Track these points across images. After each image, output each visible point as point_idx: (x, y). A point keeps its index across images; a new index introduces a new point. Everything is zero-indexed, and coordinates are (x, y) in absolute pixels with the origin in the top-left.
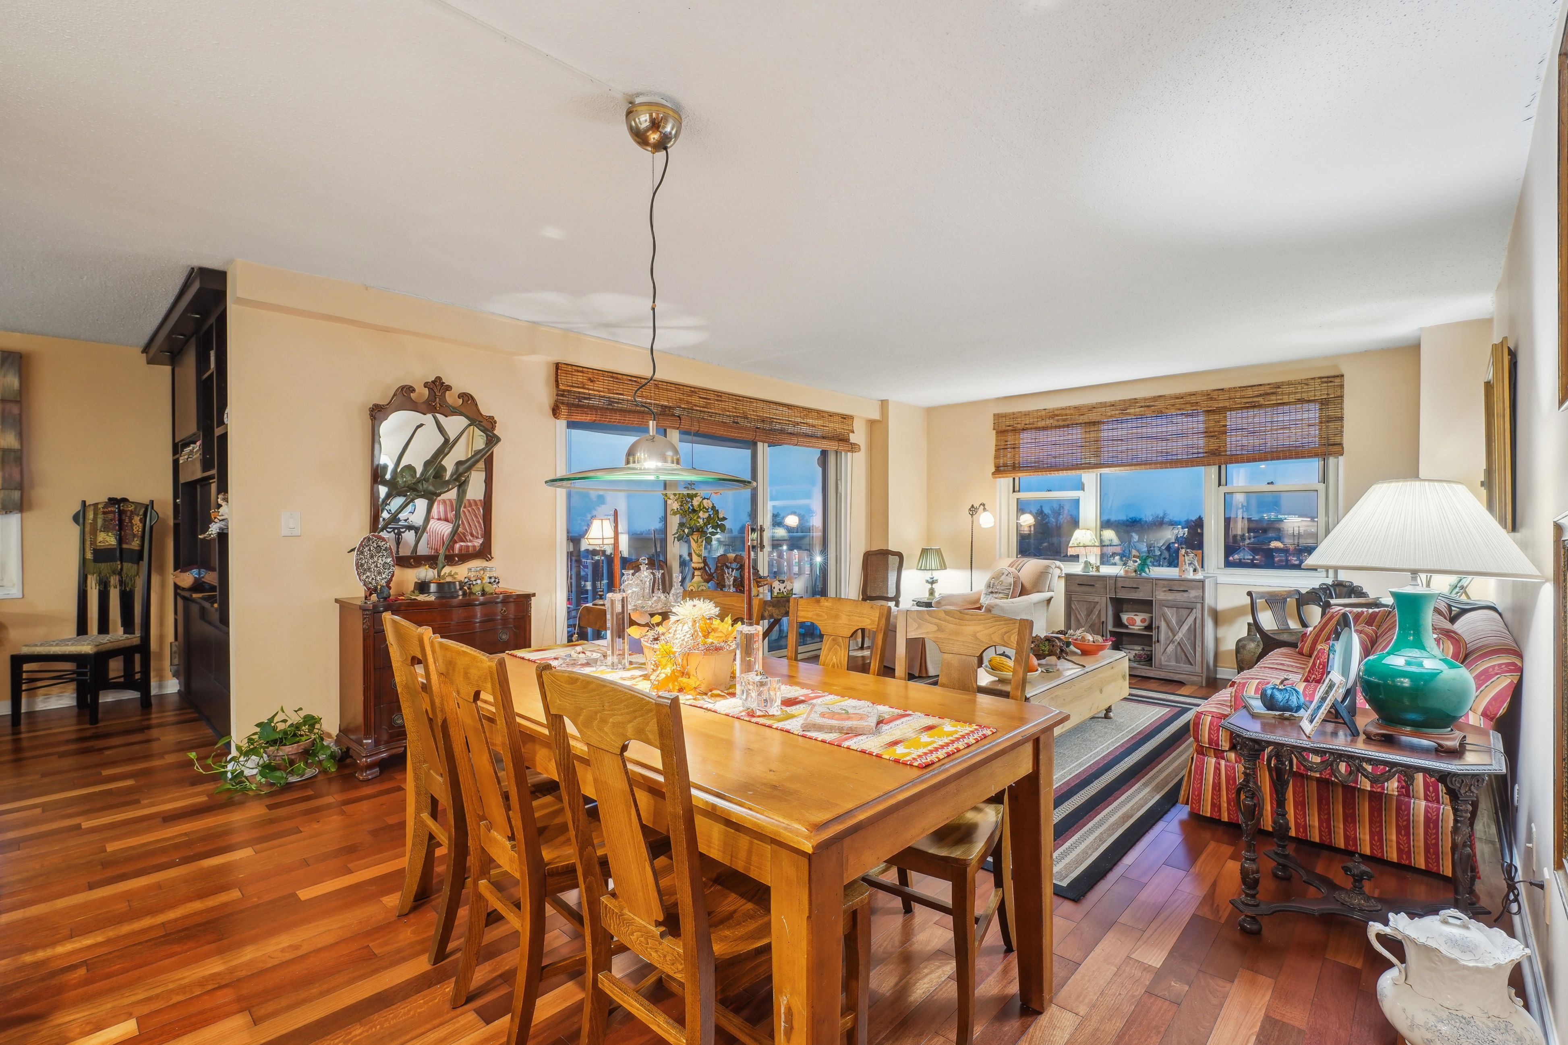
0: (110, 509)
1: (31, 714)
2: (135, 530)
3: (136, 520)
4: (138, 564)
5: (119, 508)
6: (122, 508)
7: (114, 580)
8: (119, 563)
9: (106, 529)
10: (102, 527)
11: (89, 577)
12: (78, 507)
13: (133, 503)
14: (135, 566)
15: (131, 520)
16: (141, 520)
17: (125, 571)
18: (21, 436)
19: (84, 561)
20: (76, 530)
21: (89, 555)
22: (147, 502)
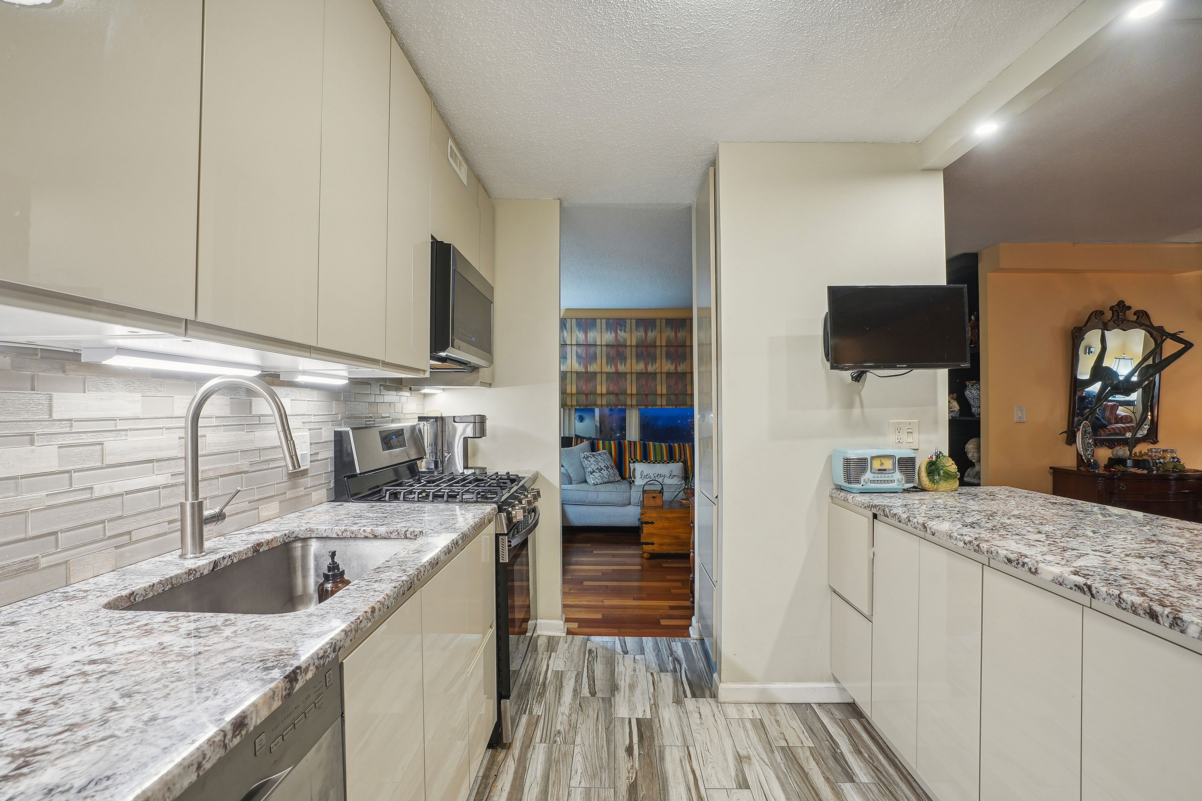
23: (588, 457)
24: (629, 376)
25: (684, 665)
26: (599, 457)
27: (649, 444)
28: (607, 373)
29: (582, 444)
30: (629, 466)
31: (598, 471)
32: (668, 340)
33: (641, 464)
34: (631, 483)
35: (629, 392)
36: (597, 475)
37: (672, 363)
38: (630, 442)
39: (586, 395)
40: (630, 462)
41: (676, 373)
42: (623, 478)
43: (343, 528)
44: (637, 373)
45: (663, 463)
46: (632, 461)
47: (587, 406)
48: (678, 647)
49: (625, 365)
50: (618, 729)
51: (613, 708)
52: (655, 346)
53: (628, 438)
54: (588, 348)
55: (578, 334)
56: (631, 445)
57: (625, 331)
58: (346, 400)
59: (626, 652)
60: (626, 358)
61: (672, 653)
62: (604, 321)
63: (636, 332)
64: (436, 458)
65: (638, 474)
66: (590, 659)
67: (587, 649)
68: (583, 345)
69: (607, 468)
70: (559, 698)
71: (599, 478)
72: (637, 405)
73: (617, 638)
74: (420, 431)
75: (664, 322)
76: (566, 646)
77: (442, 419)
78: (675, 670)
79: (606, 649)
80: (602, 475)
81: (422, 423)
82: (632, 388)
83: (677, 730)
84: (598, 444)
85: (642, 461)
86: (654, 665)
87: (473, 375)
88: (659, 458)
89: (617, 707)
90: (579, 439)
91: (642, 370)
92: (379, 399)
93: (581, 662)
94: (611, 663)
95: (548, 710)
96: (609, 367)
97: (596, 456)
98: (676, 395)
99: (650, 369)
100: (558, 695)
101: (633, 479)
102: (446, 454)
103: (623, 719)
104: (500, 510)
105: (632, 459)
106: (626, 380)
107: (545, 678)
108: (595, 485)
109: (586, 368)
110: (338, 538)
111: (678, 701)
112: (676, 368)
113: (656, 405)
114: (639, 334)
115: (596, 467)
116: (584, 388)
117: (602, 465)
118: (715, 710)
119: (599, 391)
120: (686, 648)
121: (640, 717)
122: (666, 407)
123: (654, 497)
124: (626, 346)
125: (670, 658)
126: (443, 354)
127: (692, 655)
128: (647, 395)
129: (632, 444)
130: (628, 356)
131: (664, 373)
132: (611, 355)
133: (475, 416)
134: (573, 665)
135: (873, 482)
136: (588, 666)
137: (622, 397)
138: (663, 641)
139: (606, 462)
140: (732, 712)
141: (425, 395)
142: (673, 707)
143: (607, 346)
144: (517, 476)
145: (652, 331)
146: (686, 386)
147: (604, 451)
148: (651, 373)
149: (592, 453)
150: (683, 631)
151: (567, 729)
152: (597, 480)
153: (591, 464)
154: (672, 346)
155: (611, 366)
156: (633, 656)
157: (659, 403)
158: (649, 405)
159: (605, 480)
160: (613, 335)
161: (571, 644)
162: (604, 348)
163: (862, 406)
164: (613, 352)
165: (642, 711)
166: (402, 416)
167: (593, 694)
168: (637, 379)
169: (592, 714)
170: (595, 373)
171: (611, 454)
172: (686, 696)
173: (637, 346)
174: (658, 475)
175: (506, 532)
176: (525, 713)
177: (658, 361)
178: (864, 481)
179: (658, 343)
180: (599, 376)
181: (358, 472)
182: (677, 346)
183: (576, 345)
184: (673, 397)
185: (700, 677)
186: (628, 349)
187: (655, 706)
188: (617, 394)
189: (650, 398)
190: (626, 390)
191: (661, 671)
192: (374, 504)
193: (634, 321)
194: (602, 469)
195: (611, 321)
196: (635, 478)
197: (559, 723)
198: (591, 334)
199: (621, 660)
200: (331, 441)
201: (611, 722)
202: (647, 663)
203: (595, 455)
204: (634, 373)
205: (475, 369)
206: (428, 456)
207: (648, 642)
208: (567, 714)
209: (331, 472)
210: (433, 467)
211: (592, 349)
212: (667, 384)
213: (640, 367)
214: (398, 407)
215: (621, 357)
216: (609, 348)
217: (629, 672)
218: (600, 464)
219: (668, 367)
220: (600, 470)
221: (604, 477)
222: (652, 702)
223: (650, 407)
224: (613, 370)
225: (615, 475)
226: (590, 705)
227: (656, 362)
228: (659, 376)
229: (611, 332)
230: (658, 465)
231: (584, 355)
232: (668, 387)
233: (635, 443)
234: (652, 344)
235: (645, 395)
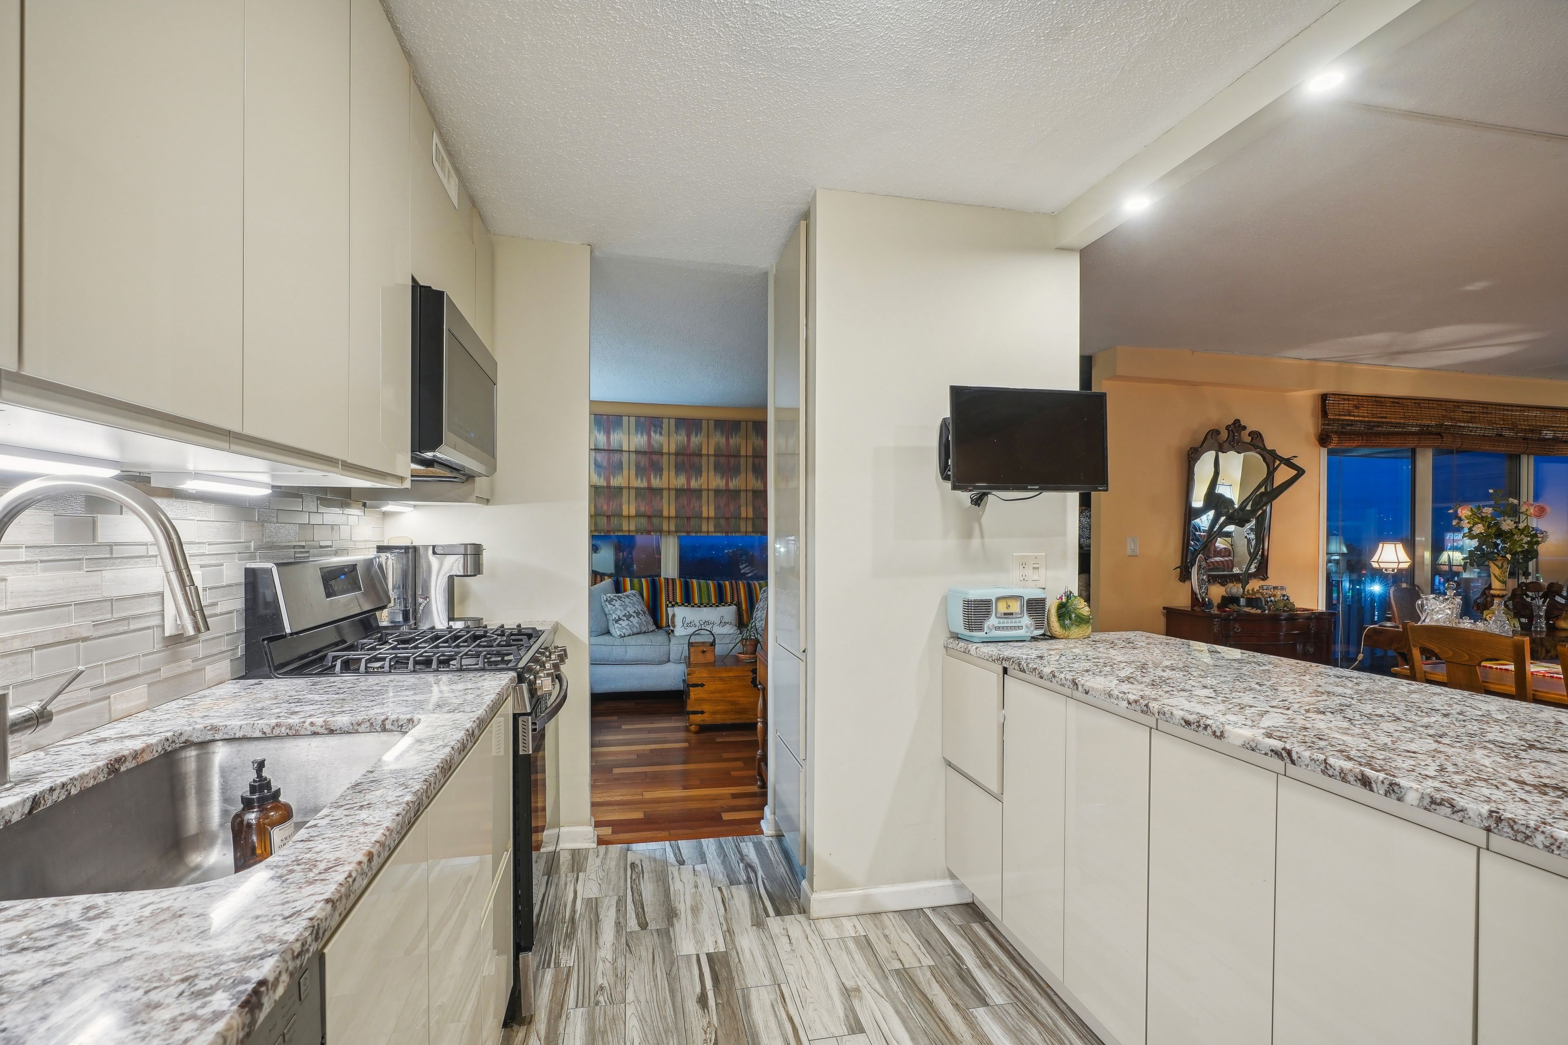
23: (612, 600)
24: (665, 493)
25: (760, 873)
26: (627, 600)
27: (692, 582)
28: (637, 489)
29: (603, 582)
30: (667, 611)
31: (625, 618)
32: (717, 447)
33: (683, 608)
34: (669, 634)
35: (665, 513)
36: (624, 623)
37: (722, 478)
38: (667, 580)
39: (608, 517)
40: (667, 606)
41: (728, 490)
42: (658, 626)
43: (274, 721)
44: (677, 490)
45: (711, 606)
46: (670, 605)
47: (609, 531)
48: (748, 848)
49: (661, 478)
50: (684, 972)
51: (673, 943)
52: (700, 455)
53: (663, 575)
54: (611, 454)
55: (598, 435)
56: (668, 583)
57: (661, 434)
58: (262, 522)
59: (681, 862)
60: (661, 470)
61: (742, 858)
62: (633, 420)
63: (675, 435)
64: (406, 607)
65: (678, 621)
66: (634, 877)
67: (629, 864)
68: (604, 450)
69: (638, 614)
70: (597, 938)
71: (627, 627)
72: (676, 532)
73: (667, 843)
74: (380, 566)
75: (712, 423)
76: (598, 861)
77: (415, 549)
78: (749, 881)
79: (655, 860)
80: (631, 623)
81: (383, 556)
82: (669, 508)
83: (762, 964)
84: (624, 582)
85: (683, 604)
86: (721, 876)
87: (466, 487)
88: (705, 601)
89: (678, 940)
90: (599, 576)
91: (683, 485)
92: (316, 519)
93: (622, 882)
94: (663, 879)
95: (581, 957)
96: (639, 480)
97: (623, 599)
98: (727, 519)
99: (694, 484)
100: (594, 933)
101: (671, 628)
102: (420, 600)
103: (688, 957)
104: (521, 679)
105: (670, 602)
106: (662, 498)
107: (574, 911)
108: (622, 637)
109: (608, 481)
110: (265, 737)
111: (758, 923)
112: (727, 483)
113: (701, 532)
114: (679, 438)
115: (623, 613)
116: (605, 507)
117: (631, 610)
118: (808, 929)
119: (625, 513)
120: (759, 847)
121: (712, 950)
122: (714, 534)
123: (703, 652)
124: (662, 454)
125: (741, 865)
126: (429, 455)
127: (768, 857)
128: (689, 518)
129: (670, 583)
130: (665, 466)
131: (711, 490)
132: (642, 464)
133: (466, 545)
134: (611, 887)
135: (998, 628)
136: (632, 888)
137: (655, 521)
138: (728, 842)
139: (636, 606)
140: (828, 929)
141: (385, 514)
142: (753, 932)
143: (637, 452)
144: (534, 629)
145: (696, 435)
146: (739, 507)
147: (634, 592)
148: (695, 490)
149: (617, 595)
150: (752, 827)
151: (612, 982)
152: (624, 631)
153: (616, 609)
154: (722, 456)
155: (642, 479)
156: (691, 867)
157: (704, 528)
158: (692, 532)
159: (635, 630)
160: (645, 438)
161: (604, 858)
162: (633, 456)
163: (982, 536)
164: (644, 461)
165: (713, 942)
166: (350, 545)
167: (643, 926)
168: (677, 498)
169: (646, 955)
170: (620, 489)
171: (642, 595)
172: (768, 915)
173: (677, 454)
174: (706, 621)
175: (529, 711)
176: (549, 966)
177: (704, 474)
178: (989, 627)
179: (704, 452)
180: (625, 492)
181: (288, 630)
182: (728, 456)
183: (595, 449)
184: (723, 522)
185: (782, 886)
186: (665, 458)
187: (729, 933)
188: (649, 517)
189: (692, 522)
190: (661, 511)
191: (732, 883)
192: (316, 679)
193: (673, 422)
194: (630, 616)
195: (642, 419)
196: (674, 626)
197: (599, 974)
198: (615, 435)
199: (676, 874)
200: (240, 584)
201: (672, 964)
202: (712, 874)
203: (621, 597)
204: (673, 489)
205: (469, 477)
206: (392, 604)
207: (709, 845)
208: (610, 959)
209: (238, 632)
210: (401, 619)
211: (616, 456)
212: (715, 504)
213: (680, 481)
214: (345, 532)
215: (656, 468)
216: (640, 456)
217: (690, 889)
218: (628, 609)
219: (717, 482)
220: (628, 617)
221: (634, 626)
222: (725, 928)
223: (694, 534)
224: (644, 484)
225: (648, 623)
226: (641, 943)
227: (701, 476)
228: (704, 494)
229: (642, 435)
230: (704, 609)
231: (605, 464)
232: (717, 508)
233: (673, 580)
234: (697, 452)
235: (687, 518)
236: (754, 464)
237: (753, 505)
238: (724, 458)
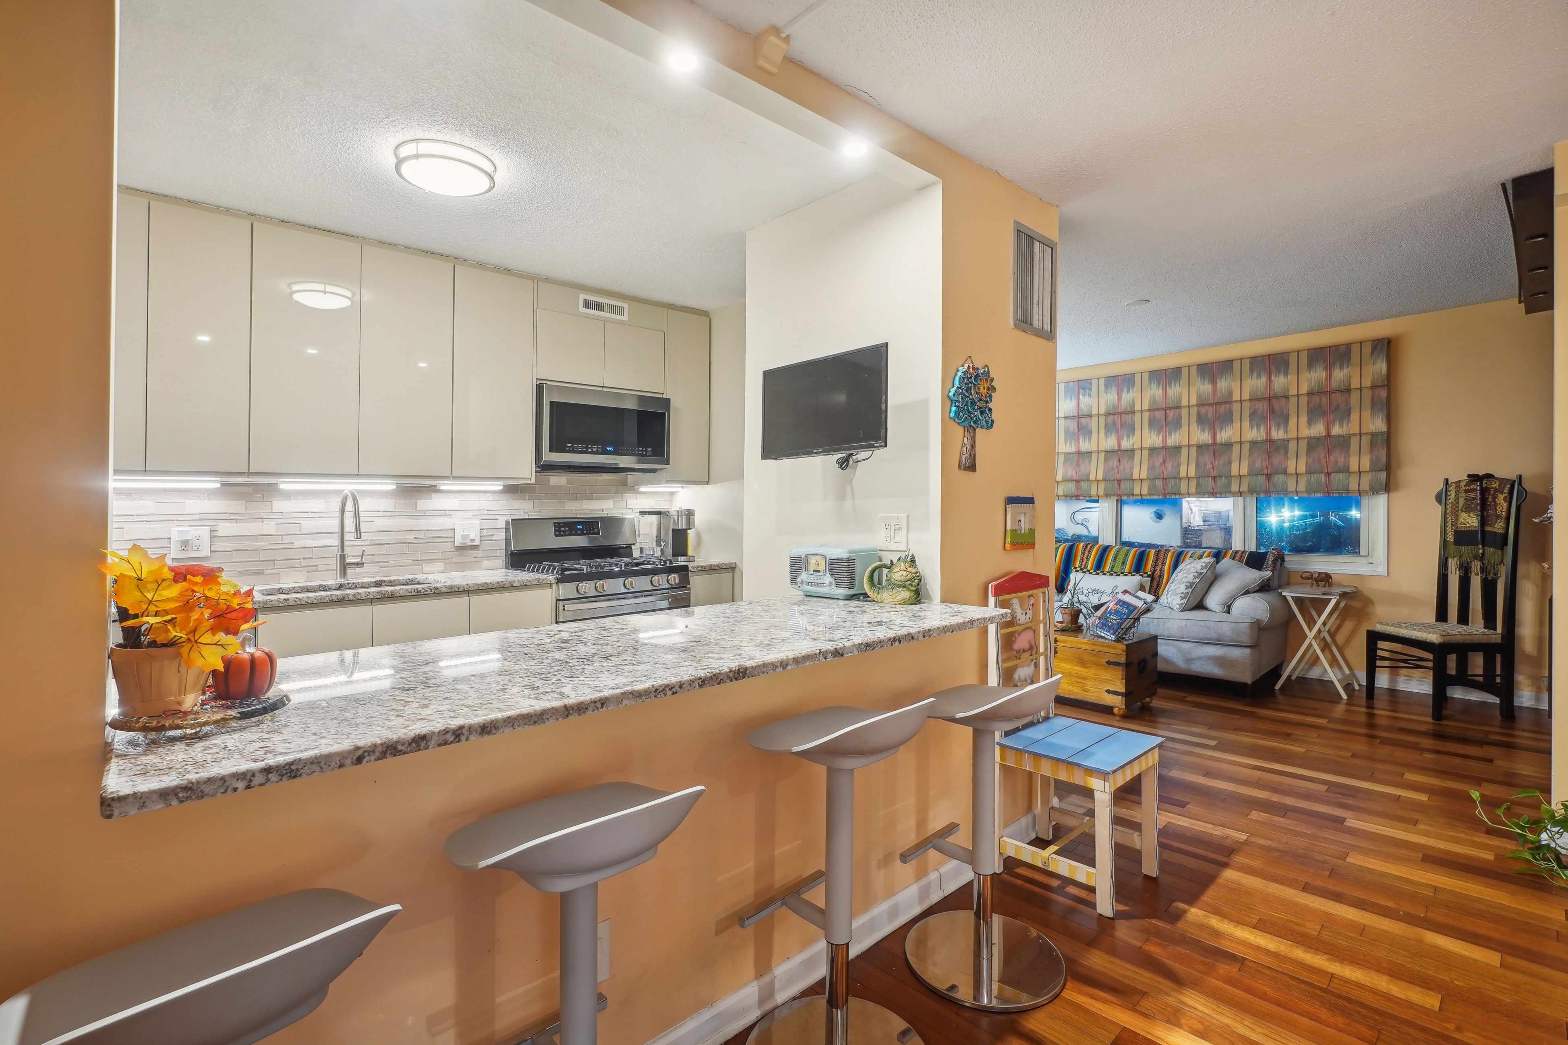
0: (1472, 487)
1: (1392, 692)
2: (1499, 510)
3: (1501, 499)
4: (1502, 549)
5: (1481, 485)
6: (1484, 485)
7: (1476, 566)
8: (1480, 547)
9: (1468, 509)
10: (1463, 506)
11: (1450, 560)
12: (1441, 486)
13: (1497, 479)
14: (1499, 552)
15: (1494, 498)
16: (1505, 499)
17: (1486, 556)
18: (1389, 419)
19: (1444, 543)
20: (1438, 509)
21: (1450, 538)
22: (1513, 476)
24: (1094, 456)
32: (1153, 401)
35: (1092, 477)
37: (1158, 434)
41: (1165, 448)
44: (1106, 452)
45: (1120, 575)
49: (1090, 441)
52: (1133, 412)
57: (1090, 395)
60: (1091, 432)
63: (1105, 395)
75: (1146, 375)
82: (1097, 471)
85: (1091, 571)
88: (1116, 571)
91: (1114, 446)
96: (1068, 445)
98: (1164, 479)
99: (1126, 444)
105: (1080, 568)
106: (1090, 462)
112: (1164, 440)
113: (1133, 495)
114: (1110, 397)
122: (1148, 498)
124: (1091, 416)
128: (1119, 481)
130: (1095, 429)
131: (1145, 448)
132: (1072, 429)
145: (1128, 391)
146: (1179, 465)
148: (1126, 451)
154: (1158, 409)
155: (1070, 444)
157: (1137, 491)
160: (1074, 402)
168: (1106, 460)
173: (1107, 415)
177: (1137, 432)
179: (1137, 408)
182: (1165, 409)
184: (1159, 483)
186: (1095, 419)
188: (1077, 482)
189: (1123, 485)
193: (1102, 382)
195: (1071, 384)
204: (1102, 451)
212: (1149, 464)
213: (1111, 443)
215: (1085, 431)
216: (1069, 421)
219: (1154, 439)
224: (1073, 449)
227: (1134, 435)
228: (1137, 454)
229: (1071, 399)
230: (1111, 577)
232: (1151, 468)
234: (1129, 410)
235: (1118, 480)
236: (1199, 415)
237: (1197, 461)
238: (1161, 412)
